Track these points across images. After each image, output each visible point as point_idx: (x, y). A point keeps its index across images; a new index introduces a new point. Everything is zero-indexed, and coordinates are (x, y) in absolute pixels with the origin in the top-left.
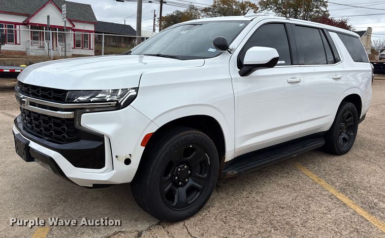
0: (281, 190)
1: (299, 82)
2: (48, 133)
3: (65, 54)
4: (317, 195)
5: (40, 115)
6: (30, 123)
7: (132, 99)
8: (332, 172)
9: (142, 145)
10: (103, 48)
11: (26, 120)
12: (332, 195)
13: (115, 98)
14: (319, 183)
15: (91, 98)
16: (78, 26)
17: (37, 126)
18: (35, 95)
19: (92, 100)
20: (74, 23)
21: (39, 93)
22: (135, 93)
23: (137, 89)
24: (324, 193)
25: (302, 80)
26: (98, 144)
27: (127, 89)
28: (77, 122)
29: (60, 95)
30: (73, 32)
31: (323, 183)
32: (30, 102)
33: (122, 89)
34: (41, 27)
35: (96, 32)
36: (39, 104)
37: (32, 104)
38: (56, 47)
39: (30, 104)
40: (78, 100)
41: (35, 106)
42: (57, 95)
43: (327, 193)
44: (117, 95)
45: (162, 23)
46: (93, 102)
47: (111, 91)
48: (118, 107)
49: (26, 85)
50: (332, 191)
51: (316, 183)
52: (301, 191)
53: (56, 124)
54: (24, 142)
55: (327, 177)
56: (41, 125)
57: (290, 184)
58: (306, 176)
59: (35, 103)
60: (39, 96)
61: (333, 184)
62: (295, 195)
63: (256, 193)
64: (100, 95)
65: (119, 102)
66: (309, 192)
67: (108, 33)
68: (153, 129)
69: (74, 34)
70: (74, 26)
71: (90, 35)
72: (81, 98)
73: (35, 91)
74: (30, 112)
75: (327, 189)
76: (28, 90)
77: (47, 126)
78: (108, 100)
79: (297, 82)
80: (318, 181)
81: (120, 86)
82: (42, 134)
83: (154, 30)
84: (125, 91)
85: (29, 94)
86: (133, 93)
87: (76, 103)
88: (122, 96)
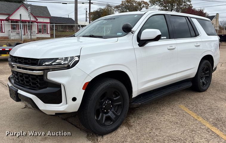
0: (172, 126)
1: (174, 49)
2: (28, 84)
3: (31, 37)
4: (198, 129)
5: (23, 74)
6: (18, 79)
7: (77, 62)
8: (206, 111)
9: (83, 89)
10: (54, 33)
11: (16, 78)
12: (208, 129)
13: (66, 62)
14: (198, 119)
15: (53, 63)
16: (40, 20)
17: (22, 81)
18: (20, 63)
19: (53, 64)
20: (37, 18)
21: (22, 61)
22: (78, 59)
23: (79, 57)
24: (202, 127)
25: (176, 47)
26: (57, 89)
27: (73, 57)
28: (45, 77)
29: (35, 62)
30: (37, 24)
31: (200, 119)
32: (17, 67)
33: (70, 57)
34: (17, 21)
35: (50, 23)
36: (22, 67)
37: (18, 67)
38: (27, 33)
39: (17, 68)
40: (45, 64)
41: (20, 69)
42: (33, 62)
43: (204, 127)
44: (67, 61)
45: (91, 16)
46: (53, 65)
47: (64, 58)
48: (69, 67)
49: (15, 57)
50: (208, 126)
51: (196, 120)
52: (187, 127)
53: (33, 79)
54: (15, 90)
55: (203, 114)
56: (24, 79)
57: (178, 121)
58: (189, 114)
59: (20, 67)
60: (22, 63)
61: (208, 120)
62: (182, 129)
63: (156, 129)
64: (58, 61)
65: (69, 64)
66: (192, 127)
67: (58, 24)
68: (89, 80)
69: (38, 25)
70: (37, 20)
71: (47, 25)
72: (47, 63)
73: (20, 60)
74: (17, 72)
75: (204, 124)
76: (16, 59)
77: (28, 80)
78: (62, 63)
79: (173, 49)
80: (197, 118)
81: (69, 55)
82: (25, 85)
83: (86, 21)
84: (72, 58)
85: (17, 62)
86: (77, 59)
87: (44, 66)
88: (70, 61)
